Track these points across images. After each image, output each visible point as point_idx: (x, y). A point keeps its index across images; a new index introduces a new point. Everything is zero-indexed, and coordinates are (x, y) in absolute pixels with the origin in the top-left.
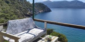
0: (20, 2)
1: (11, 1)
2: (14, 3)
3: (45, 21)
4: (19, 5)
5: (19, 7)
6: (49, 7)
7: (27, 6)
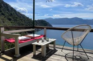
0: (22, 19)
1: (13, 18)
2: (16, 20)
3: (45, 27)
4: (21, 22)
5: (22, 24)
6: (50, 24)
7: (29, 22)
